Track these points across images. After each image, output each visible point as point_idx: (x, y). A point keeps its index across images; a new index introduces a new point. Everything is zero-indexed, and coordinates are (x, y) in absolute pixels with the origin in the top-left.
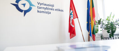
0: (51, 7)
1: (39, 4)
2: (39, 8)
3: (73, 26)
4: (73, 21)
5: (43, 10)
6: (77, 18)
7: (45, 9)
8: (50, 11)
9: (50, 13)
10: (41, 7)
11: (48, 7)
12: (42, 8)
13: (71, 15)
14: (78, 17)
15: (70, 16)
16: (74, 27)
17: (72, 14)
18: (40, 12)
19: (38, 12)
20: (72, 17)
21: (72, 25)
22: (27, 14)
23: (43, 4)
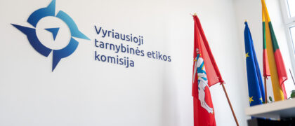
0: (133, 45)
1: (98, 33)
2: (98, 44)
3: (210, 110)
4: (207, 91)
5: (112, 53)
6: (221, 81)
7: (116, 50)
8: (132, 57)
9: (133, 64)
10: (107, 44)
11: (125, 43)
12: (108, 46)
13: (199, 74)
14: (223, 79)
15: (197, 76)
16: (212, 112)
17: (204, 69)
18: (103, 58)
19: (96, 57)
20: (205, 79)
21: (204, 105)
22: (63, 61)
23: (111, 34)
